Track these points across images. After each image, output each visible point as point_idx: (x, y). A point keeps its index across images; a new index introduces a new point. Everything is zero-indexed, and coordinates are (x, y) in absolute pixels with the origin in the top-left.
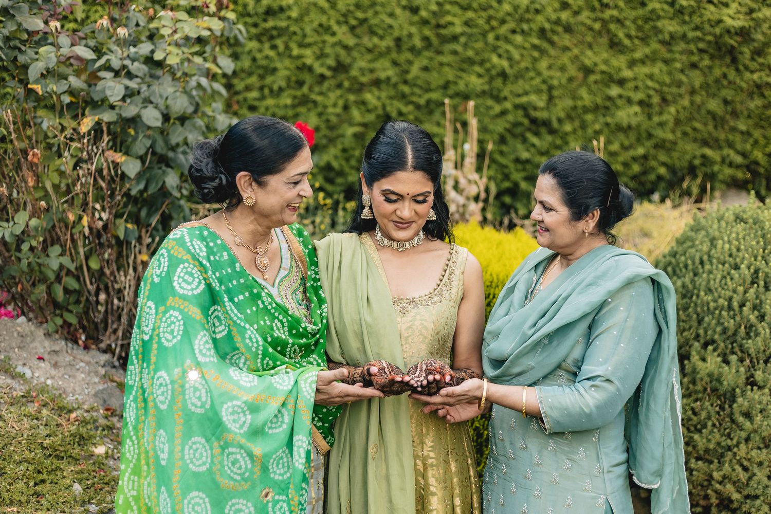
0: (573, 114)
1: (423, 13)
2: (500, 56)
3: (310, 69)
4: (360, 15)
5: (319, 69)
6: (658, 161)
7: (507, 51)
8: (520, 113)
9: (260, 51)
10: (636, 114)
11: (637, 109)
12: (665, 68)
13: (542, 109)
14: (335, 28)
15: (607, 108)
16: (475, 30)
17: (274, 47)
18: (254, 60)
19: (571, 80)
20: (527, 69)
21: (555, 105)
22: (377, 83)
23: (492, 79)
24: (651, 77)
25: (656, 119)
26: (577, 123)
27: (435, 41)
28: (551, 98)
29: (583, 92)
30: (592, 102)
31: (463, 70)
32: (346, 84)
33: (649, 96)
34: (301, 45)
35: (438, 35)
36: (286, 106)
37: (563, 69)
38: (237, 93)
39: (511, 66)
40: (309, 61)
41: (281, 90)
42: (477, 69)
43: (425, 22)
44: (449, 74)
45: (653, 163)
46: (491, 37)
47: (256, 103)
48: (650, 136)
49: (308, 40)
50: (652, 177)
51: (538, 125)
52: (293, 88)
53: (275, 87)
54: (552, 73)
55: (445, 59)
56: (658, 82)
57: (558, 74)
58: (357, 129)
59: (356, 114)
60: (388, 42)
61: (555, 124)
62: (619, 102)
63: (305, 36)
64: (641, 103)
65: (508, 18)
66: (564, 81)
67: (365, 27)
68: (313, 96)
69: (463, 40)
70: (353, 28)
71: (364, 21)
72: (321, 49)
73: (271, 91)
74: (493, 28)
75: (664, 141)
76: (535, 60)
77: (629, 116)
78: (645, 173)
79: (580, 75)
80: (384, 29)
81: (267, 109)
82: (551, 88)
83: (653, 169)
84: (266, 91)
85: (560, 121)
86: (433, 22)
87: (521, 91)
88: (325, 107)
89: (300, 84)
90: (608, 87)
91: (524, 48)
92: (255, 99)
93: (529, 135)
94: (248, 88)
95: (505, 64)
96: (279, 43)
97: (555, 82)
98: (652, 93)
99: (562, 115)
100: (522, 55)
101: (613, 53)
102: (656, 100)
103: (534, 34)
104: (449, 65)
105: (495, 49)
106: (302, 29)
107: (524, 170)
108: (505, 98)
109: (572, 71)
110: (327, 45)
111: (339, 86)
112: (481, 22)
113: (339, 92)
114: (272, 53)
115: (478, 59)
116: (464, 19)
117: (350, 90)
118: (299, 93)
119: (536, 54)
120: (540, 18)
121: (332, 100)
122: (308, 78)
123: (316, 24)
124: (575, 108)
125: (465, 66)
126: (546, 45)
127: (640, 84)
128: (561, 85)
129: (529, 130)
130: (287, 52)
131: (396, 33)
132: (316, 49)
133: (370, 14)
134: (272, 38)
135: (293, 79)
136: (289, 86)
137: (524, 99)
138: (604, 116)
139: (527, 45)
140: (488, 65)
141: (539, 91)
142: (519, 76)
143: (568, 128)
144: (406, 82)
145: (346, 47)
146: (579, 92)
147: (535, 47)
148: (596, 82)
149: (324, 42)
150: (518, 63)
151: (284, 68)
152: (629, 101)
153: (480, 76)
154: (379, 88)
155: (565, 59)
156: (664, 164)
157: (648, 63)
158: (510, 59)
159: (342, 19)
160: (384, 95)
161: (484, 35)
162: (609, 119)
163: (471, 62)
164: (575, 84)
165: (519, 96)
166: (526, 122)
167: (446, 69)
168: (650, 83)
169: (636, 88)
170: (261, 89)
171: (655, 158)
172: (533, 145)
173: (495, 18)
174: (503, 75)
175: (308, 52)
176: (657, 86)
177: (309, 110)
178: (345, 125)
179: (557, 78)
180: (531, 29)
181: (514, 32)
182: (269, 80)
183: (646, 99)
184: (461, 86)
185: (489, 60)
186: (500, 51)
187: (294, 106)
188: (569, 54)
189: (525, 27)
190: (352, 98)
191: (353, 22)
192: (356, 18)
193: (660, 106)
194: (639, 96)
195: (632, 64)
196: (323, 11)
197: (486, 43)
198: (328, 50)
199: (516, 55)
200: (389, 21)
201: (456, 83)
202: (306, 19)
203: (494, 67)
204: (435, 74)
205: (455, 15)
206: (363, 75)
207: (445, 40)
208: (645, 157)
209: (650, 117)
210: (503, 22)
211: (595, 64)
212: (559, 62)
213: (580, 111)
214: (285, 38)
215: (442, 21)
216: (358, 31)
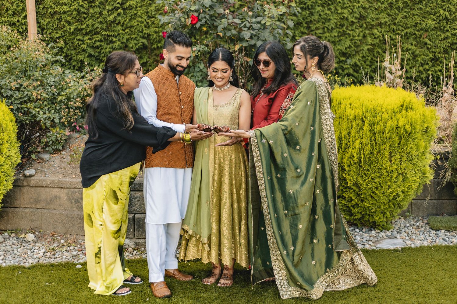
2: (444, 10)
3: (347, 19)
5: (351, 19)
7: (448, 7)
9: (323, 11)
17: (329, 9)
18: (320, 15)
22: (380, 25)
31: (424, 17)
32: (365, 25)
34: (342, 8)
36: (335, 36)
38: (312, 31)
39: (450, 15)
40: (346, 16)
41: (332, 29)
42: (432, 17)
47: (321, 35)
49: (345, 6)
52: (339, 28)
53: (330, 28)
58: (370, 47)
59: (369, 40)
60: (386, 5)
63: (344, 3)
68: (348, 32)
73: (328, 29)
81: (326, 37)
84: (326, 29)
88: (354, 36)
89: (342, 26)
92: (321, 33)
94: (317, 29)
95: (447, 14)
96: (332, 7)
104: (417, 14)
108: (448, 31)
110: (355, 7)
111: (361, 27)
113: (361, 29)
114: (328, 12)
117: (366, 28)
118: (341, 30)
121: (357, 33)
122: (346, 23)
130: (336, 11)
134: (329, 5)
135: (339, 23)
136: (336, 27)
140: (438, 15)
144: (395, 24)
145: (364, 8)
149: (353, 6)
151: (334, 19)
153: (434, 20)
154: (381, 27)
158: (450, 11)
160: (383, 30)
163: (429, 13)
167: (416, 17)
170: (324, 28)
174: (446, 19)
175: (346, 11)
177: (346, 38)
178: (364, 45)
182: (327, 24)
184: (424, 25)
185: (438, 12)
187: (338, 36)
190: (367, 32)
198: (355, 10)
199: (453, 9)
201: (421, 24)
206: (373, 21)
214: (335, 5)
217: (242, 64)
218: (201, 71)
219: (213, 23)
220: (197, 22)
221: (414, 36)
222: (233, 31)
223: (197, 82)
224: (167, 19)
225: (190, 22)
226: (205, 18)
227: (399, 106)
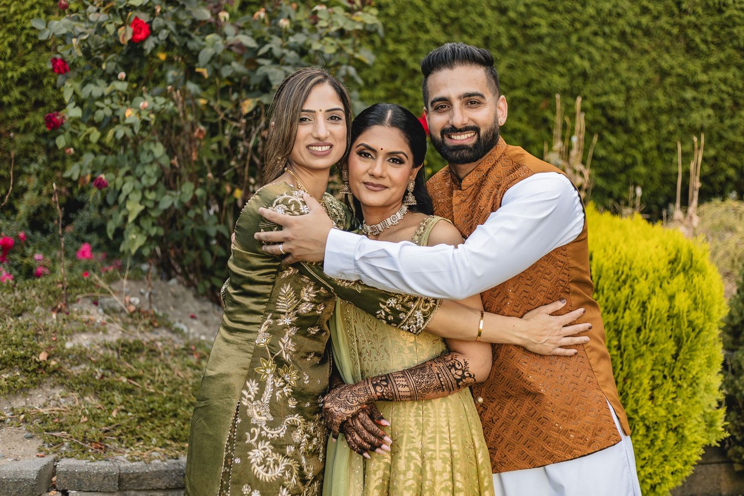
0: (649, 114)
1: (512, 14)
2: (582, 57)
3: (403, 64)
4: (452, 14)
5: (412, 64)
6: (727, 163)
7: (589, 53)
8: (598, 112)
10: (709, 116)
11: (710, 111)
12: (738, 73)
13: (620, 109)
14: (429, 25)
15: (681, 110)
16: (559, 32)
19: (648, 81)
20: (607, 70)
21: (632, 106)
23: (573, 78)
24: (725, 81)
25: (728, 122)
26: (652, 124)
27: (521, 40)
28: (628, 100)
29: (659, 94)
30: (667, 104)
31: (545, 69)
33: (722, 100)
34: (397, 41)
35: (524, 36)
37: (641, 71)
39: (592, 67)
40: (403, 57)
41: (376, 82)
42: (560, 68)
43: (512, 22)
44: (533, 72)
45: (723, 165)
46: (574, 39)
48: (721, 138)
49: (404, 36)
50: (722, 178)
51: (615, 124)
52: (387, 82)
53: (371, 80)
54: (630, 74)
55: (529, 58)
56: (731, 86)
57: (636, 76)
61: (631, 124)
62: (693, 105)
63: (400, 32)
64: (714, 106)
65: (591, 21)
66: (641, 83)
67: (456, 26)
68: (405, 90)
69: (547, 40)
70: (445, 27)
71: (454, 20)
72: (415, 46)
74: (576, 30)
75: (734, 143)
76: (615, 62)
77: (702, 117)
78: (714, 173)
79: (657, 77)
80: (474, 28)
82: (629, 89)
83: (722, 170)
85: (636, 120)
86: (520, 22)
87: (600, 91)
89: (393, 77)
90: (684, 89)
91: (606, 50)
93: (606, 134)
95: (586, 64)
97: (634, 84)
98: (725, 96)
99: (638, 115)
100: (603, 57)
101: (689, 57)
102: (728, 103)
103: (614, 36)
104: (533, 64)
105: (577, 50)
106: (399, 27)
107: (600, 166)
108: (587, 97)
109: (650, 73)
110: (421, 42)
112: (566, 24)
115: (559, 58)
116: (550, 21)
118: (391, 86)
119: (616, 56)
120: (621, 22)
122: (401, 73)
123: (411, 22)
124: (650, 109)
125: (549, 65)
126: (625, 48)
127: (714, 87)
128: (638, 86)
129: (606, 128)
131: (486, 32)
132: (410, 45)
133: (461, 13)
135: (388, 72)
136: (383, 80)
137: (604, 99)
138: (678, 117)
139: (608, 47)
140: (570, 65)
141: (616, 92)
142: (599, 76)
143: (643, 127)
146: (655, 94)
147: (615, 49)
148: (672, 85)
149: (418, 39)
150: (599, 64)
152: (703, 104)
153: (562, 75)
155: (644, 62)
156: (733, 166)
157: (723, 68)
158: (591, 59)
159: (434, 17)
161: (567, 36)
162: (683, 121)
163: (554, 61)
164: (652, 86)
165: (598, 95)
166: (604, 120)
167: (530, 68)
168: (723, 87)
169: (710, 91)
171: (725, 160)
172: (610, 143)
173: (579, 21)
174: (584, 75)
175: (402, 48)
176: (730, 90)
179: (635, 80)
180: (612, 32)
181: (595, 34)
183: (720, 103)
184: (544, 84)
185: (571, 61)
186: (582, 52)
188: (647, 57)
189: (607, 29)
191: (445, 21)
192: (448, 17)
193: (731, 109)
194: (713, 99)
195: (707, 68)
196: (418, 9)
197: (569, 44)
198: (421, 47)
199: (597, 56)
200: (479, 20)
201: (539, 82)
202: (402, 17)
203: (576, 67)
204: (519, 72)
205: (541, 17)
207: (530, 40)
208: (715, 158)
209: (721, 120)
210: (586, 24)
211: (672, 68)
212: (638, 64)
213: (655, 112)
215: (529, 22)
216: (450, 29)
217: (255, 148)
218: (155, 160)
219: (186, 44)
220: (147, 37)
221: (525, 105)
222: (235, 64)
223: (143, 190)
224: (65, 25)
225: (129, 36)
226: (166, 27)
227: (667, 262)
